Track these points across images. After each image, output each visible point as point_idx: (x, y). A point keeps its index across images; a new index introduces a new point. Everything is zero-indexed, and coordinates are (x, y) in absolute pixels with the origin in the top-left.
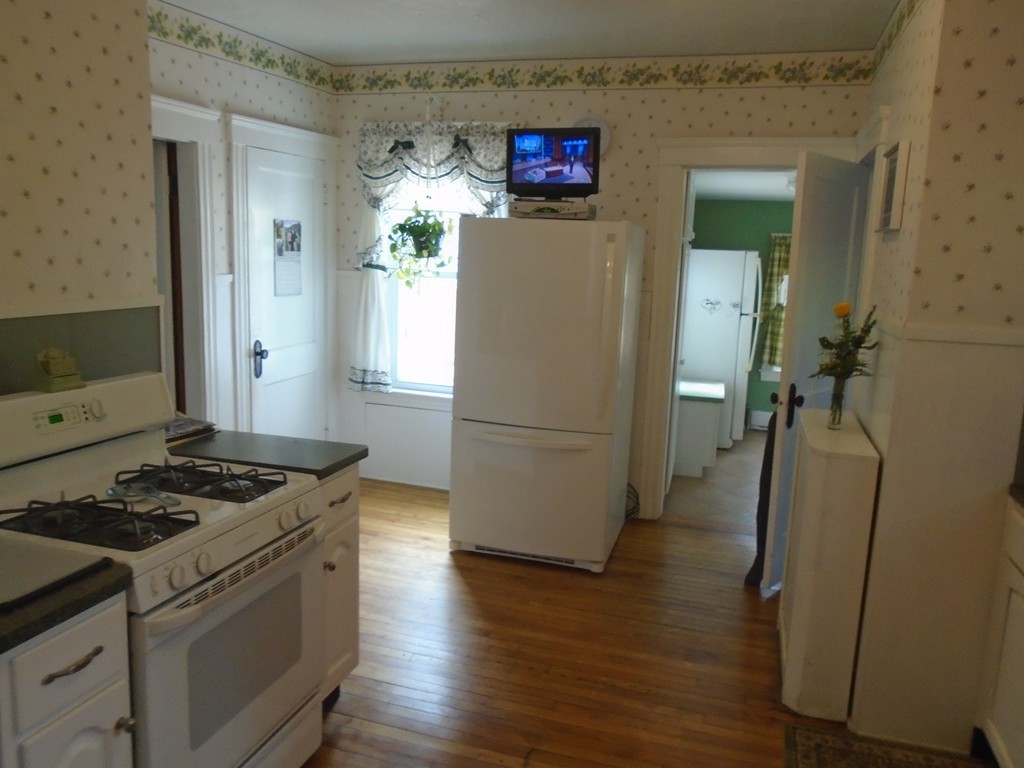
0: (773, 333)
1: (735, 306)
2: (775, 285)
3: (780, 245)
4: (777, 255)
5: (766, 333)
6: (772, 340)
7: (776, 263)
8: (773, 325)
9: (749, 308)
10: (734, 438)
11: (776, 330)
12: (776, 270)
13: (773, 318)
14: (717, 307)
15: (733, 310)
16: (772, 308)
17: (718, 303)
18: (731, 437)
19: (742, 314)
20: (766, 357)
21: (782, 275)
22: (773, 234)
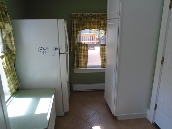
0: (77, 55)
1: (56, 49)
2: (75, 35)
3: (76, 18)
4: (75, 22)
5: (74, 55)
6: (77, 58)
7: (75, 26)
8: (77, 52)
9: (63, 50)
10: (65, 111)
11: (78, 53)
12: (75, 29)
13: (76, 49)
14: (47, 51)
15: (55, 51)
16: (76, 45)
17: (47, 48)
18: (63, 111)
19: (60, 53)
20: (75, 65)
21: (78, 31)
22: (72, 13)
